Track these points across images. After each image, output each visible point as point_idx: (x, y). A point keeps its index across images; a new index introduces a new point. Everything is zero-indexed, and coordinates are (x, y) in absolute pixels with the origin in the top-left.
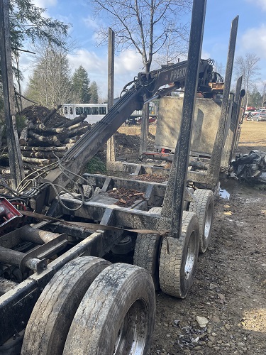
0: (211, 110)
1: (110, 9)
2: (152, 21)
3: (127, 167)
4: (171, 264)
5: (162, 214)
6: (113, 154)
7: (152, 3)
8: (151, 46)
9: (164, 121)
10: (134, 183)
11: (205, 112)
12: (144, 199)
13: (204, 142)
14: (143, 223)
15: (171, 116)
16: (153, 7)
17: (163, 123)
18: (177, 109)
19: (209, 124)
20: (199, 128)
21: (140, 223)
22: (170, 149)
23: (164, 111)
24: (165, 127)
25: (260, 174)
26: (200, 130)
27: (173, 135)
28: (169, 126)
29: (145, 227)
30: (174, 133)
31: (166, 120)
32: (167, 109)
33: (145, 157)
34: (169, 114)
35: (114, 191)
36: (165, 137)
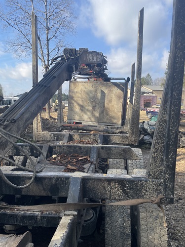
0: (111, 91)
1: (16, 27)
2: (47, 38)
3: (54, 136)
4: (156, 236)
5: (150, 175)
6: (40, 124)
7: (47, 26)
8: (48, 55)
9: (74, 100)
10: (75, 147)
11: (106, 92)
12: (92, 163)
13: (107, 115)
14: (124, 190)
15: (80, 96)
16: (48, 29)
17: (73, 102)
18: (84, 91)
19: (110, 101)
20: (102, 104)
21: (119, 192)
22: (81, 122)
23: (73, 92)
24: (75, 104)
25: (143, 137)
26: (104, 106)
27: (82, 110)
28: (78, 104)
29: (127, 195)
30: (84, 109)
31: (75, 99)
32: (75, 90)
33: (63, 129)
34: (78, 94)
35: (55, 158)
36: (76, 113)
